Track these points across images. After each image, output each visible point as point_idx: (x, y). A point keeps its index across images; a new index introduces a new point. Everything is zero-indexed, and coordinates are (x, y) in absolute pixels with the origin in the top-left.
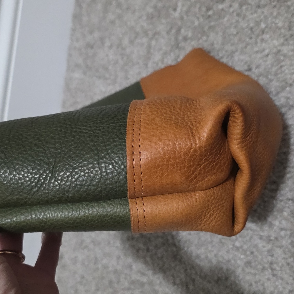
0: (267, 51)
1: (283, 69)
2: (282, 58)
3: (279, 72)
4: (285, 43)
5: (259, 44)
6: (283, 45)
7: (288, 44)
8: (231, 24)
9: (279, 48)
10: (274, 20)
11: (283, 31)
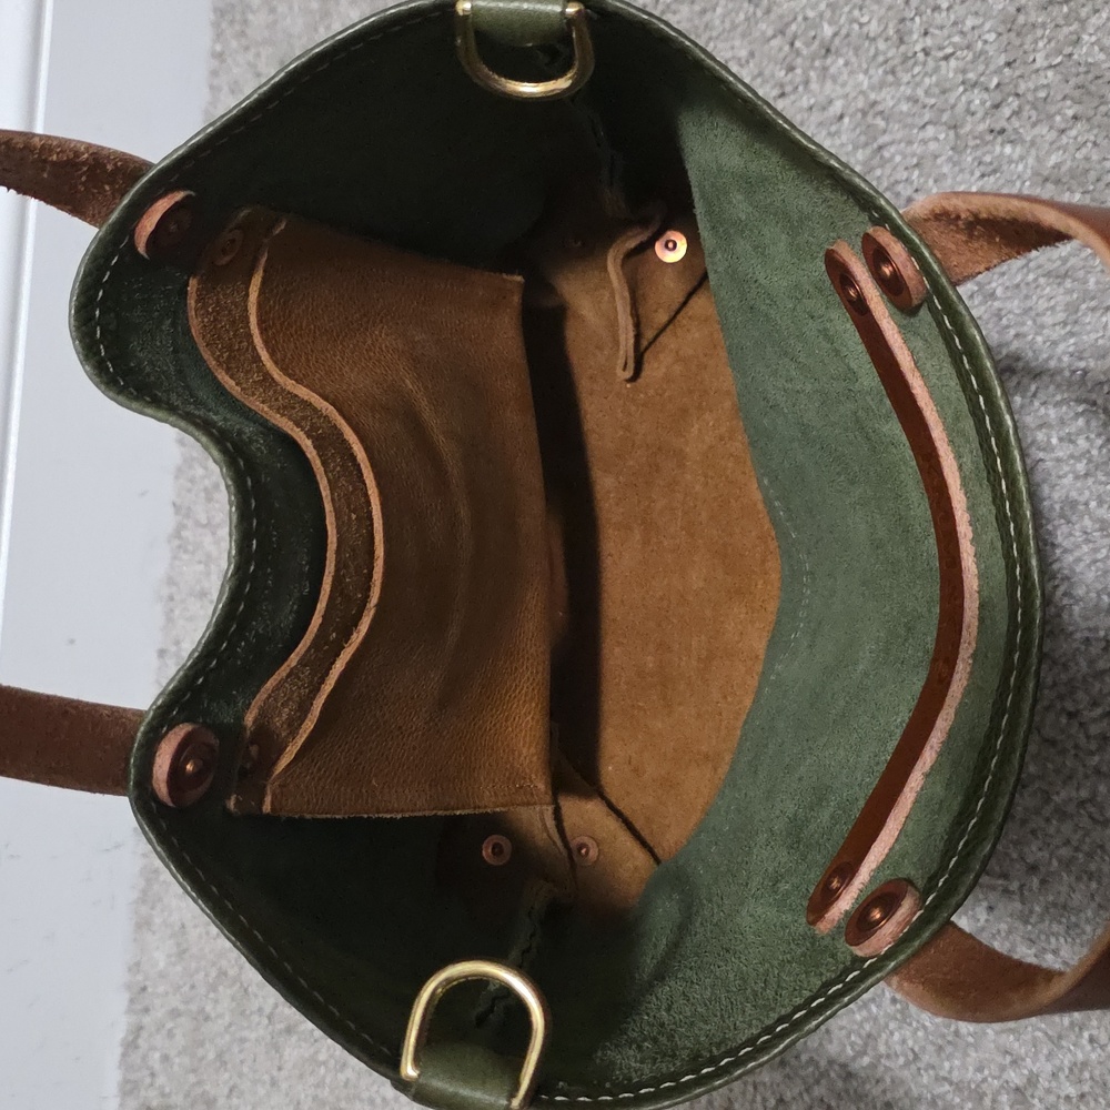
0: (838, 106)
1: (886, 154)
2: (881, 123)
3: (876, 161)
4: (890, 78)
5: (814, 86)
6: (882, 85)
7: (898, 83)
8: (734, 27)
9: (873, 96)
10: (856, 13)
11: (882, 45)
